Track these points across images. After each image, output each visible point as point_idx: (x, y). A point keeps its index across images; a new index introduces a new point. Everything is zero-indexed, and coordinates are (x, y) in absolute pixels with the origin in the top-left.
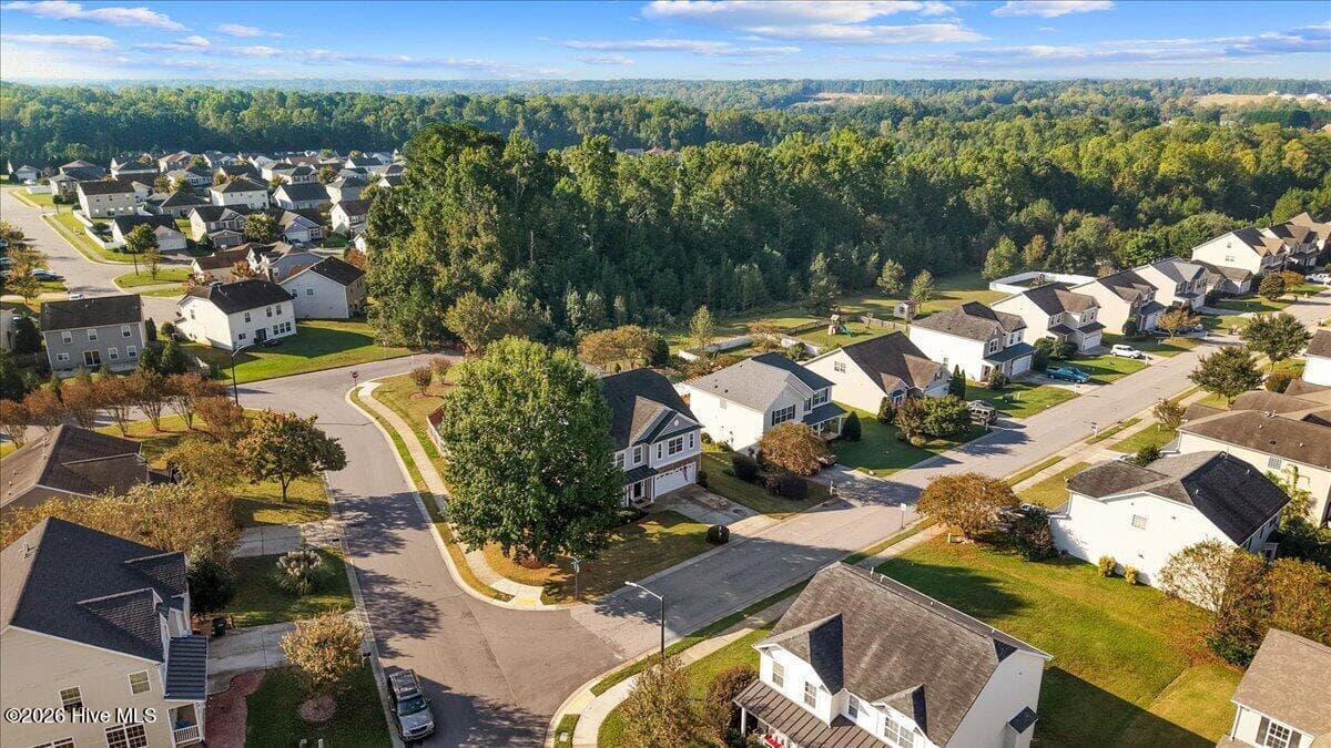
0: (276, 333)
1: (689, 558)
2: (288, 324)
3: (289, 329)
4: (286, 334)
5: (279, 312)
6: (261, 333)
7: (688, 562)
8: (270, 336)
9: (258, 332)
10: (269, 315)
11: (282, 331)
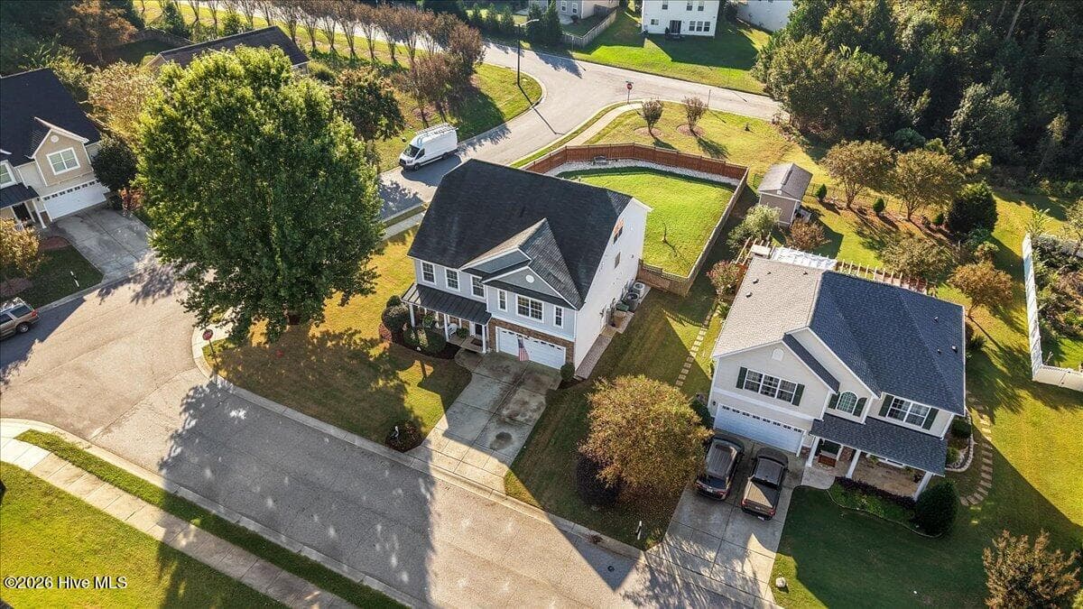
0: (692, 29)
1: (340, 426)
2: (708, 24)
3: (707, 29)
4: (703, 33)
5: (701, 8)
6: (676, 25)
7: (332, 430)
8: (685, 30)
9: (673, 22)
10: (689, 8)
11: (699, 29)
